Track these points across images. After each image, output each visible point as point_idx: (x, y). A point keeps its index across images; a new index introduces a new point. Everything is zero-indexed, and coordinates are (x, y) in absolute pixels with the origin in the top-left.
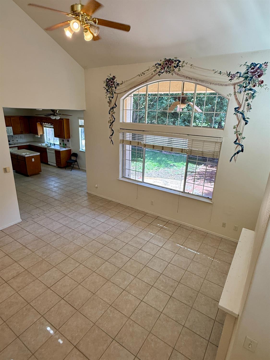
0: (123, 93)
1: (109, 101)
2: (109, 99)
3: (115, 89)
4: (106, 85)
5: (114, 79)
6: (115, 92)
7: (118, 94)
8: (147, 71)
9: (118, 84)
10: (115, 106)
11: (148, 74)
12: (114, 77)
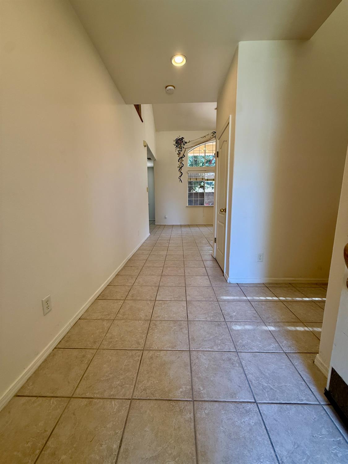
0: (190, 148)
1: (178, 153)
2: (179, 152)
3: (183, 145)
4: (176, 143)
5: (183, 139)
6: (183, 148)
7: (186, 148)
8: (207, 136)
9: (186, 143)
10: (183, 156)
11: (207, 138)
12: (183, 138)
